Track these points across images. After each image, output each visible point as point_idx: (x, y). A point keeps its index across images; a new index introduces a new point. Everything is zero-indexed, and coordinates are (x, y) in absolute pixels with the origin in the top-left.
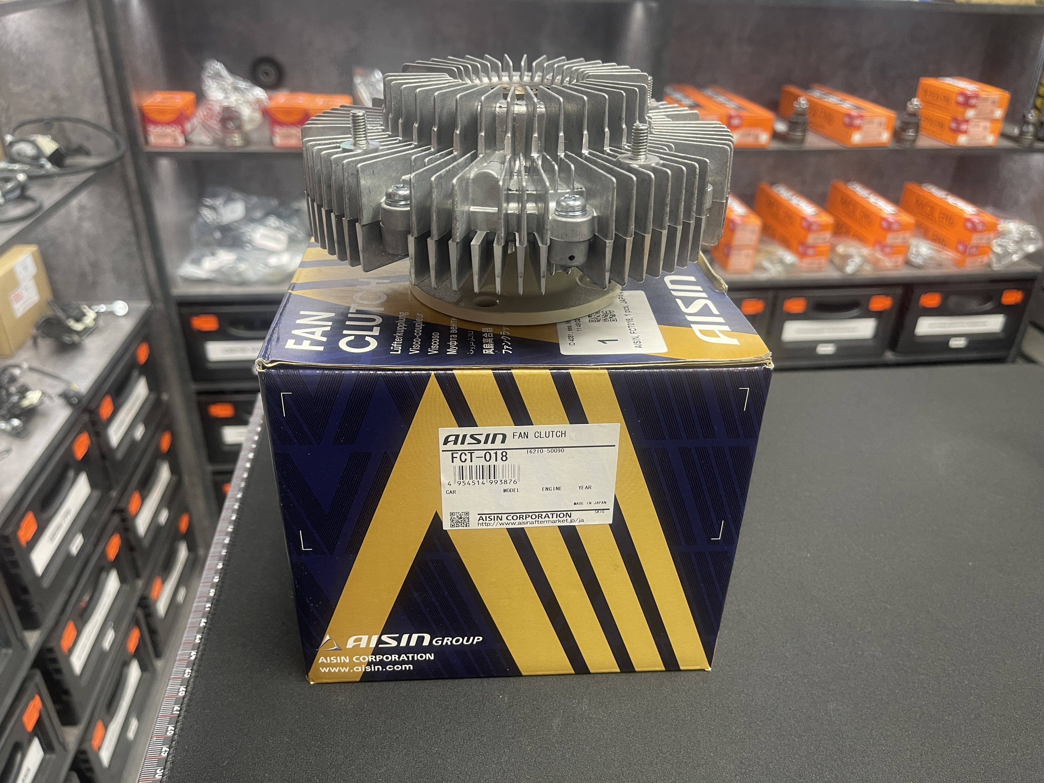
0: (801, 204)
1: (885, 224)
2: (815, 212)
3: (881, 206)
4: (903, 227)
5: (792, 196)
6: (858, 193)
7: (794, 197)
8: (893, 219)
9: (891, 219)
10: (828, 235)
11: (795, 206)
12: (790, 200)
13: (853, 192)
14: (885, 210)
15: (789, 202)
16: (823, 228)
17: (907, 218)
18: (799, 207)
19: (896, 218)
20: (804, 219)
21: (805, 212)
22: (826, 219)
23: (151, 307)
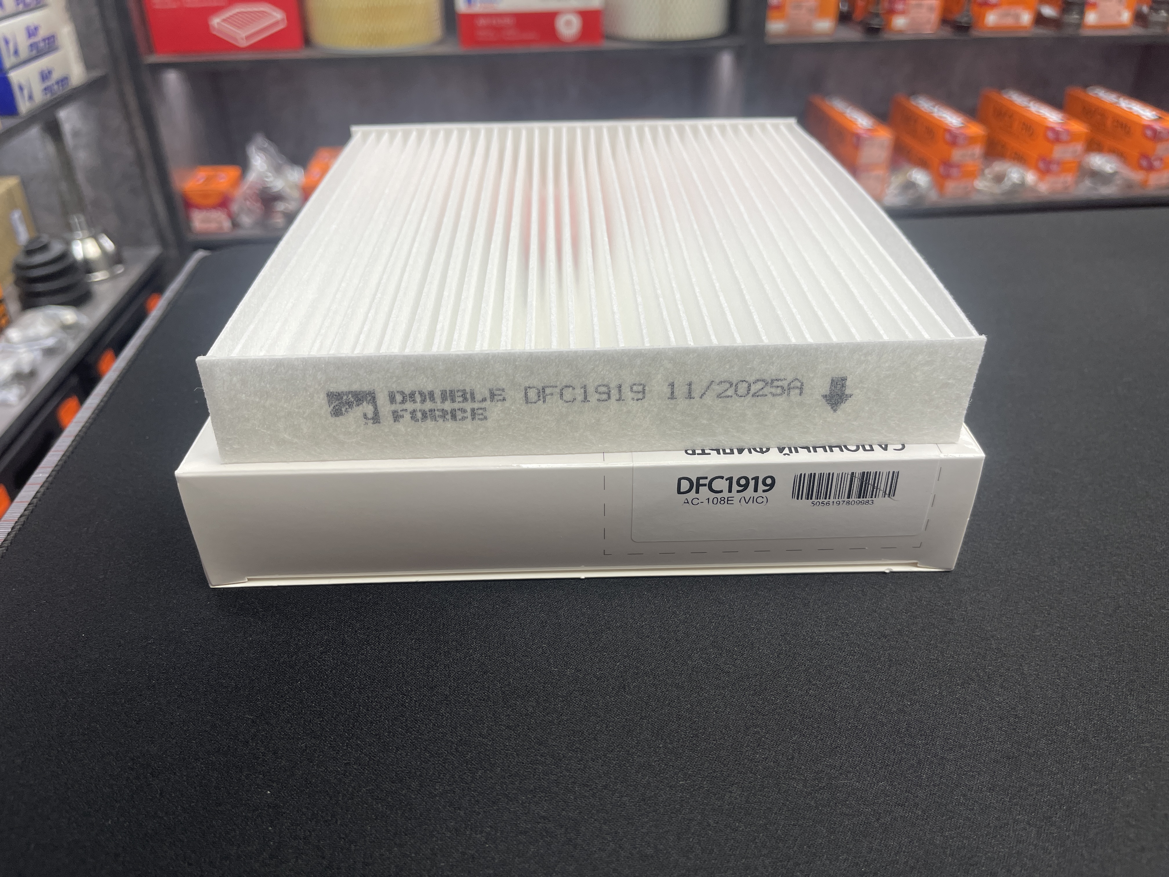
0: (944, 115)
1: (1050, 135)
2: (962, 124)
3: (1045, 115)
4: (1073, 137)
5: (934, 107)
6: (1016, 102)
7: (937, 107)
8: (1061, 128)
9: (1058, 128)
10: (978, 150)
11: (936, 117)
12: (932, 113)
13: (1011, 101)
14: (1051, 118)
15: (932, 114)
16: (971, 140)
17: (1078, 127)
18: (942, 120)
19: (1065, 127)
20: (948, 130)
21: (950, 125)
22: (976, 130)
23: (161, 254)
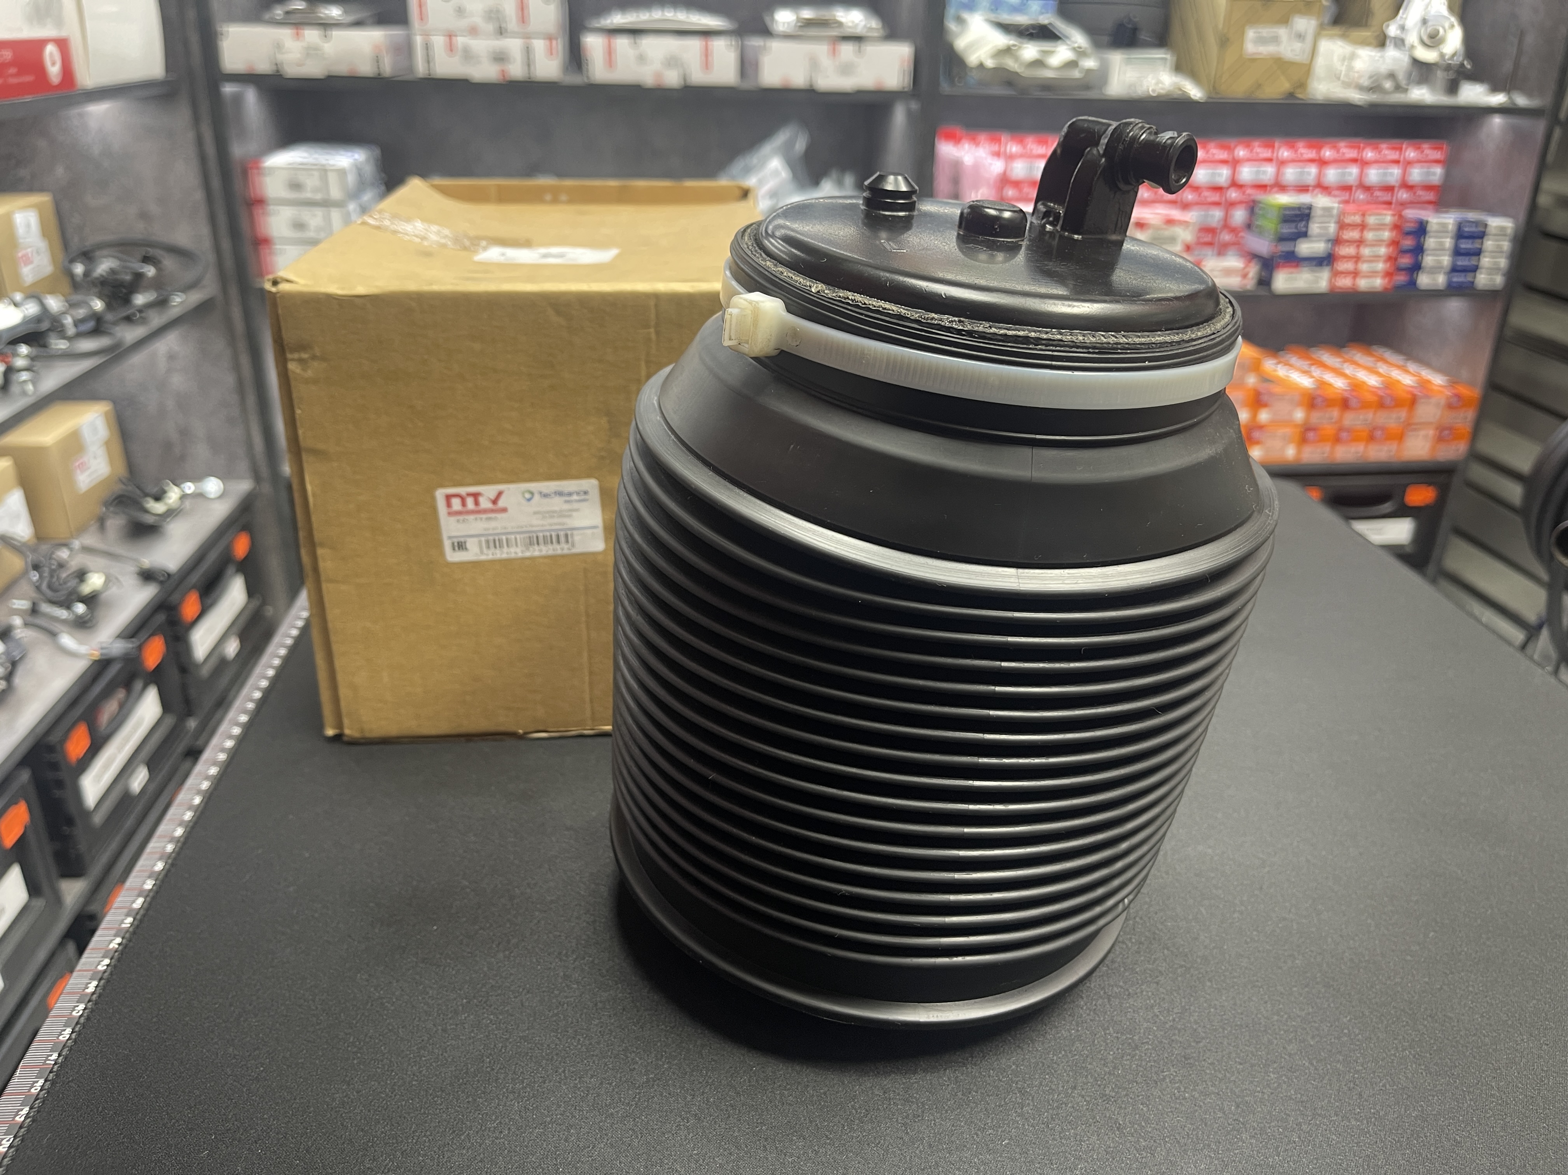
23: (254, 489)
